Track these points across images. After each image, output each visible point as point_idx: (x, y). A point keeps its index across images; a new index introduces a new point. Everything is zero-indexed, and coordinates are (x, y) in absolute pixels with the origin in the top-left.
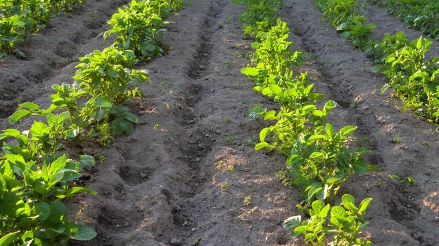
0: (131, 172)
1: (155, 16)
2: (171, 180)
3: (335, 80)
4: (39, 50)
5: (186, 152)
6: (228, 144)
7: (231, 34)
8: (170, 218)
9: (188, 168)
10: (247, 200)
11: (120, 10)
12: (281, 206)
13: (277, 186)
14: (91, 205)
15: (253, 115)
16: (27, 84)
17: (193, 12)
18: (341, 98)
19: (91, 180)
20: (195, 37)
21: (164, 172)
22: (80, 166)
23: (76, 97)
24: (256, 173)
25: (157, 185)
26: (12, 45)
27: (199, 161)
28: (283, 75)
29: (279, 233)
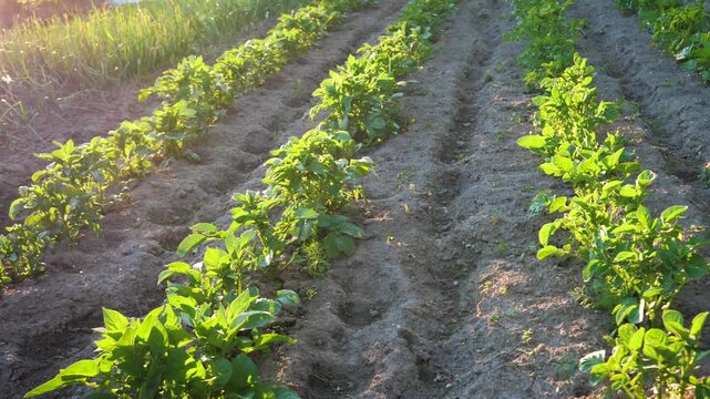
0: (357, 310)
1: (383, 76)
2: (414, 317)
3: (674, 140)
4: (220, 148)
5: (437, 273)
6: (501, 255)
7: (505, 88)
8: (412, 371)
9: (440, 298)
10: (526, 335)
11: (331, 73)
12: (579, 340)
13: (574, 312)
14: (297, 360)
15: (535, 207)
16: (205, 199)
17: (447, 62)
18: (682, 167)
19: (297, 326)
20: (449, 99)
21: (402, 306)
22: (276, 306)
23: (267, 209)
24: (543, 294)
25: (393, 324)
26: (180, 144)
27: (458, 286)
28: (581, 141)
29: (577, 379)
